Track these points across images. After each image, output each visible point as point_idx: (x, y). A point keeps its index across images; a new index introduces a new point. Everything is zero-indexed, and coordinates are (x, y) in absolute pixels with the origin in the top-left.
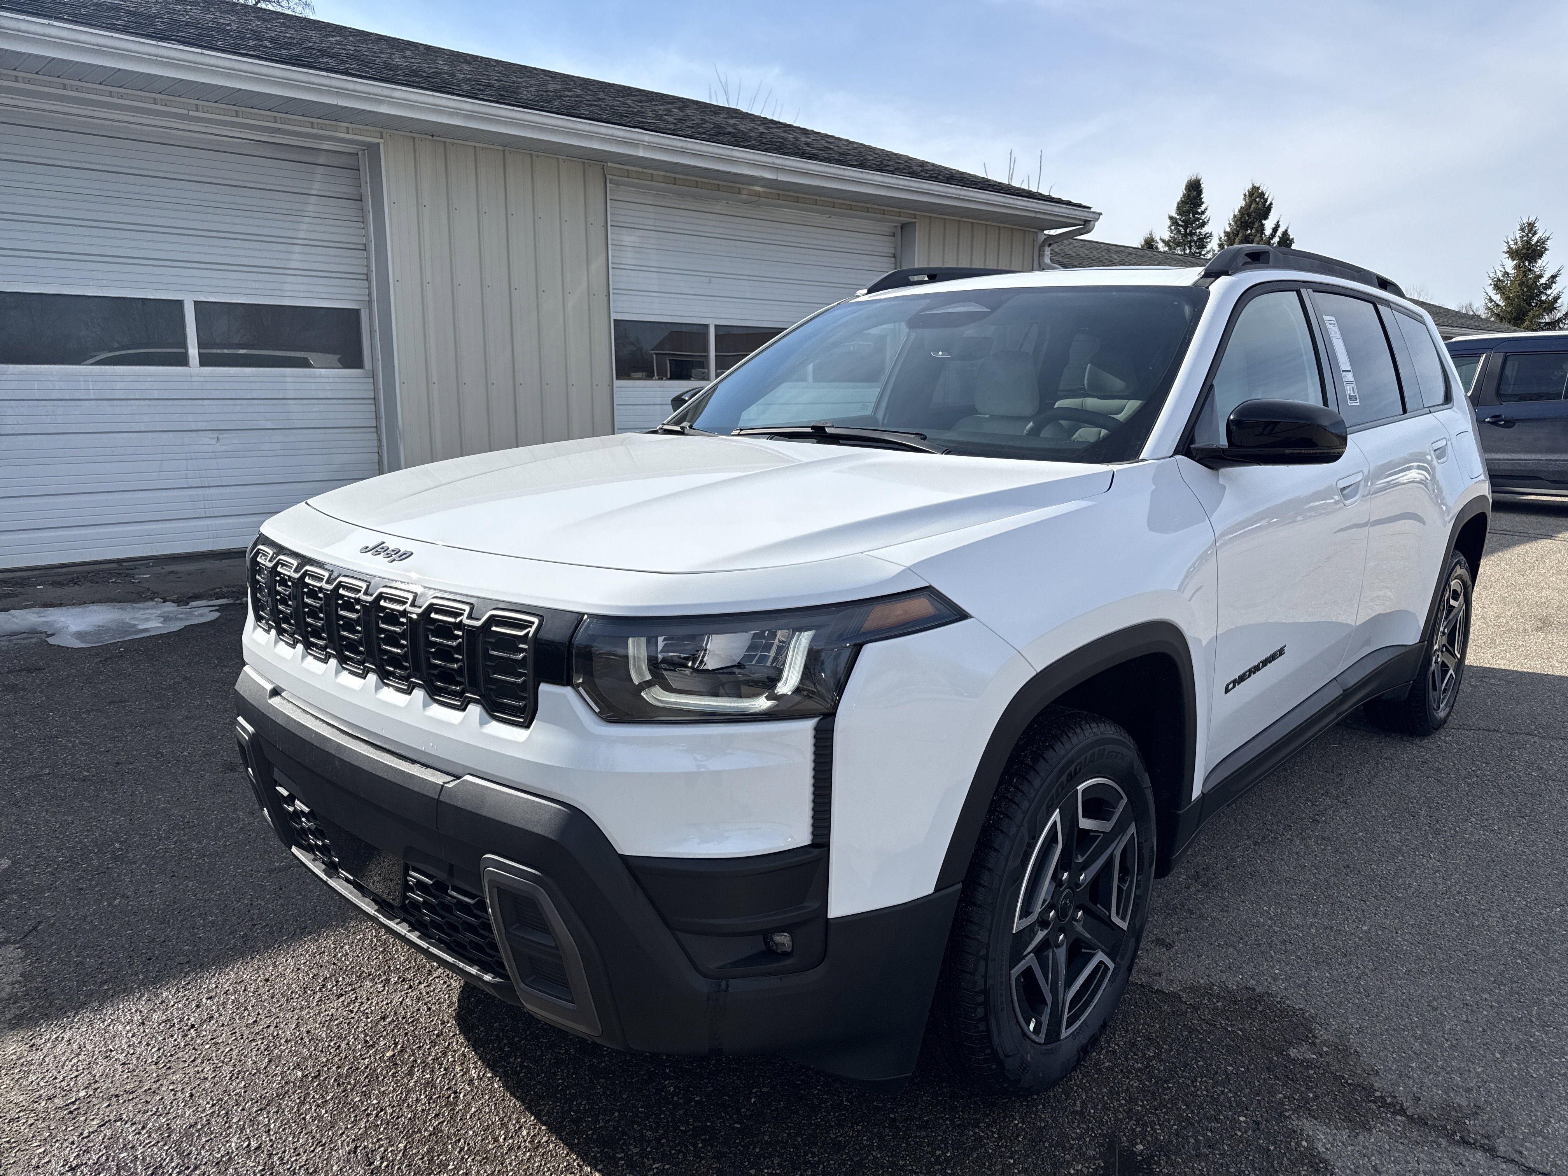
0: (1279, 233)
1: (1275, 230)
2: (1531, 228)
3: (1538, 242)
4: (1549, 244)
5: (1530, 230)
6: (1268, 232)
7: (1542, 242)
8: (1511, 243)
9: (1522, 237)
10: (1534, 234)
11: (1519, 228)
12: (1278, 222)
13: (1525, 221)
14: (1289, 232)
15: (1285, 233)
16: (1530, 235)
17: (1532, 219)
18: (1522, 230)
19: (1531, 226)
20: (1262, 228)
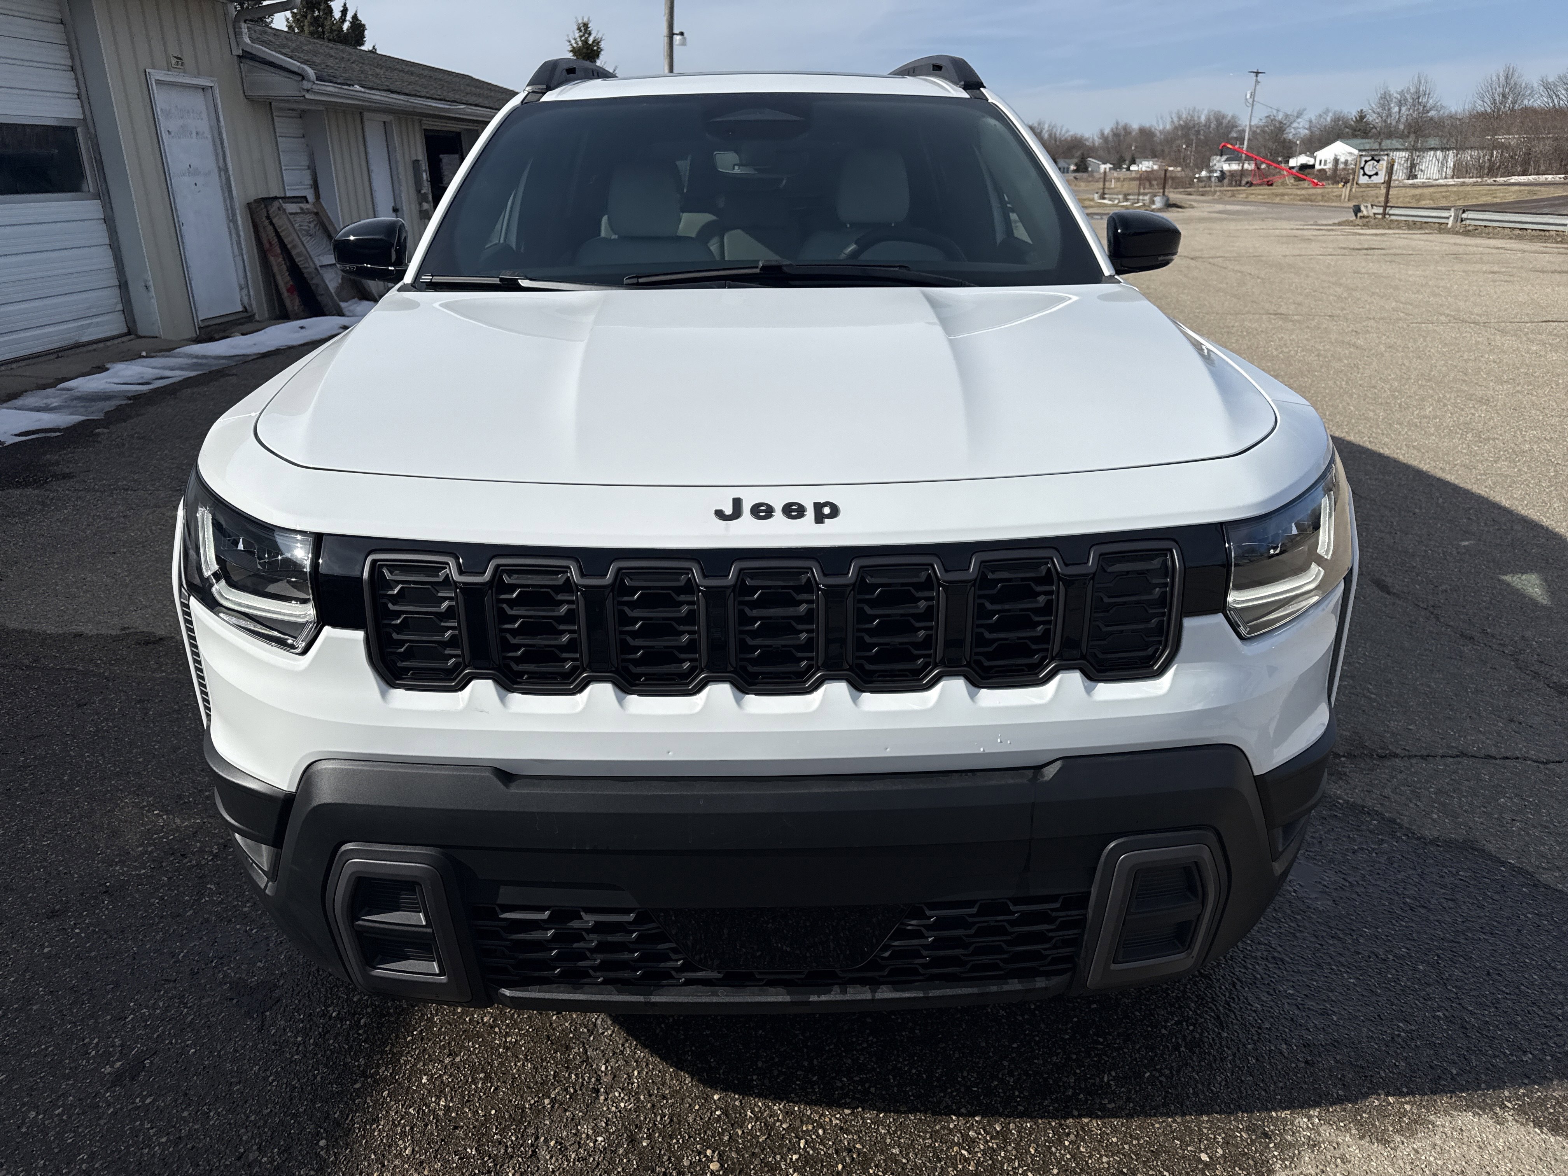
0: (349, 17)
1: (344, 12)
2: (584, 28)
3: (593, 42)
4: (603, 45)
5: (586, 30)
6: (337, 15)
7: (597, 42)
8: (573, 42)
9: (581, 37)
10: (590, 34)
11: (576, 27)
12: (345, 5)
13: (580, 21)
14: (359, 16)
15: (355, 17)
16: (586, 35)
17: (585, 20)
18: (579, 29)
19: (586, 26)
20: (330, 11)
